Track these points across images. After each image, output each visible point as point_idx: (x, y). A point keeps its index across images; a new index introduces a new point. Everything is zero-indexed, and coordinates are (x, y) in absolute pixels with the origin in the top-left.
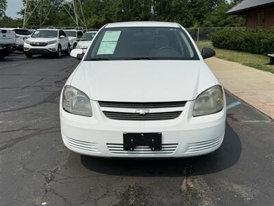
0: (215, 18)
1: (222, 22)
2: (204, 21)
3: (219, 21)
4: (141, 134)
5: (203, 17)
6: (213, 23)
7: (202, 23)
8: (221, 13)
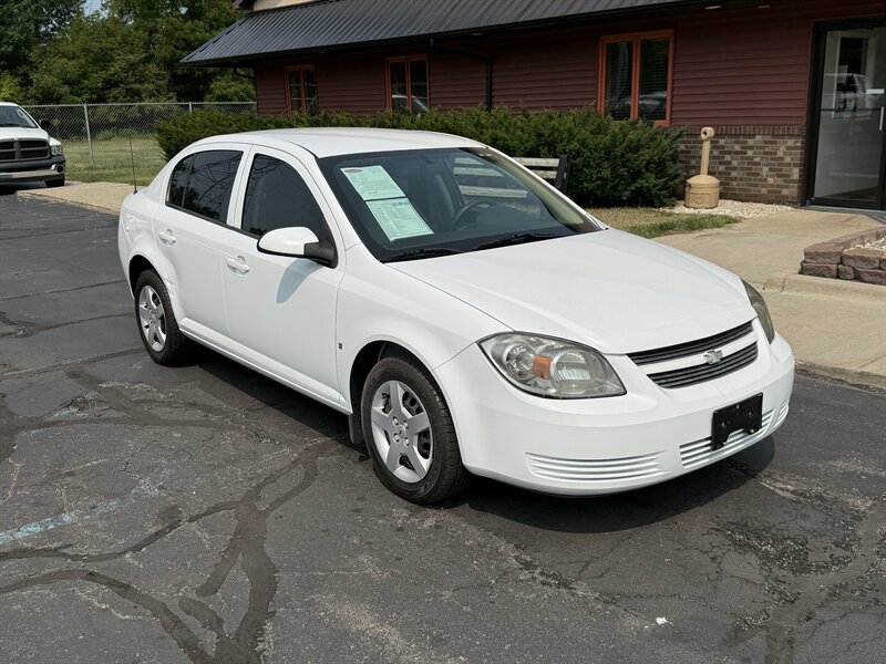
0: (72, 67)
1: (97, 79)
2: (34, 76)
3: (84, 76)
4: (735, 406)
5: (25, 60)
6: (66, 82)
7: (26, 82)
8: (86, 51)
